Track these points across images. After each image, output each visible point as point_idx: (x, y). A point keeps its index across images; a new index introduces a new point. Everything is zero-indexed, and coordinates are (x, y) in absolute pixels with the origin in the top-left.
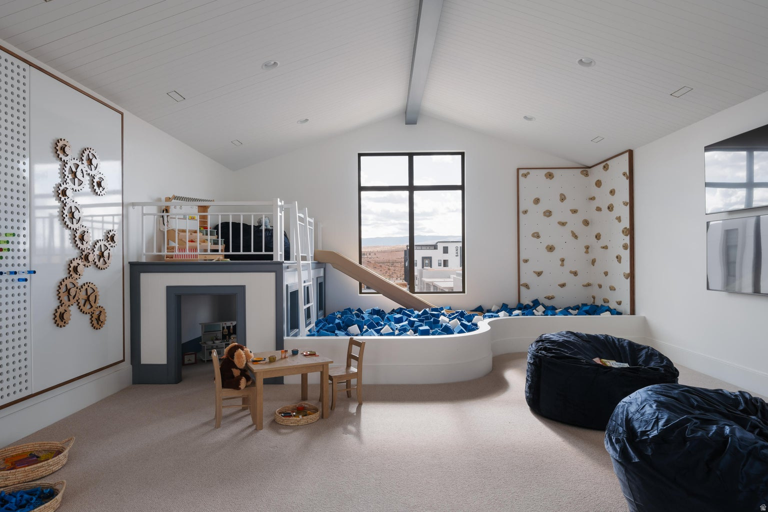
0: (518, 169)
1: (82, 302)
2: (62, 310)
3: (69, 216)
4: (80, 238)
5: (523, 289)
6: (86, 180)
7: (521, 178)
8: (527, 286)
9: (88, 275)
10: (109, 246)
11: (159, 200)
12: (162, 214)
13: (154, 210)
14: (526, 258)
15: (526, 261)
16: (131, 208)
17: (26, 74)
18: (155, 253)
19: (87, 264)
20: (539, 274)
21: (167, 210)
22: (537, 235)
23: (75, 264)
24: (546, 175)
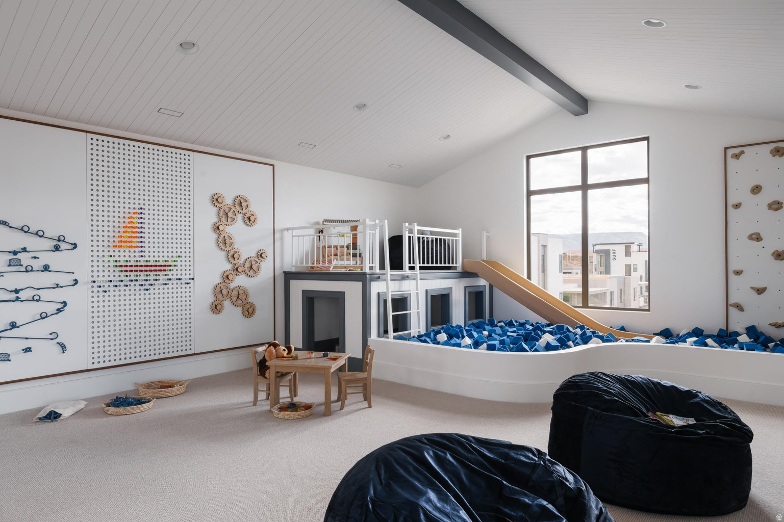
0: (726, 149)
1: (235, 299)
2: (216, 303)
3: (224, 243)
4: (232, 256)
5: (733, 311)
6: (240, 217)
7: (730, 161)
8: (739, 307)
9: (240, 281)
10: (259, 261)
11: (318, 223)
12: (319, 235)
13: (312, 231)
14: (738, 268)
15: (738, 273)
16: (286, 232)
17: (191, 158)
18: (310, 265)
19: (238, 273)
20: (760, 291)
21: (322, 231)
22: (756, 237)
23: (227, 273)
24: (771, 152)
